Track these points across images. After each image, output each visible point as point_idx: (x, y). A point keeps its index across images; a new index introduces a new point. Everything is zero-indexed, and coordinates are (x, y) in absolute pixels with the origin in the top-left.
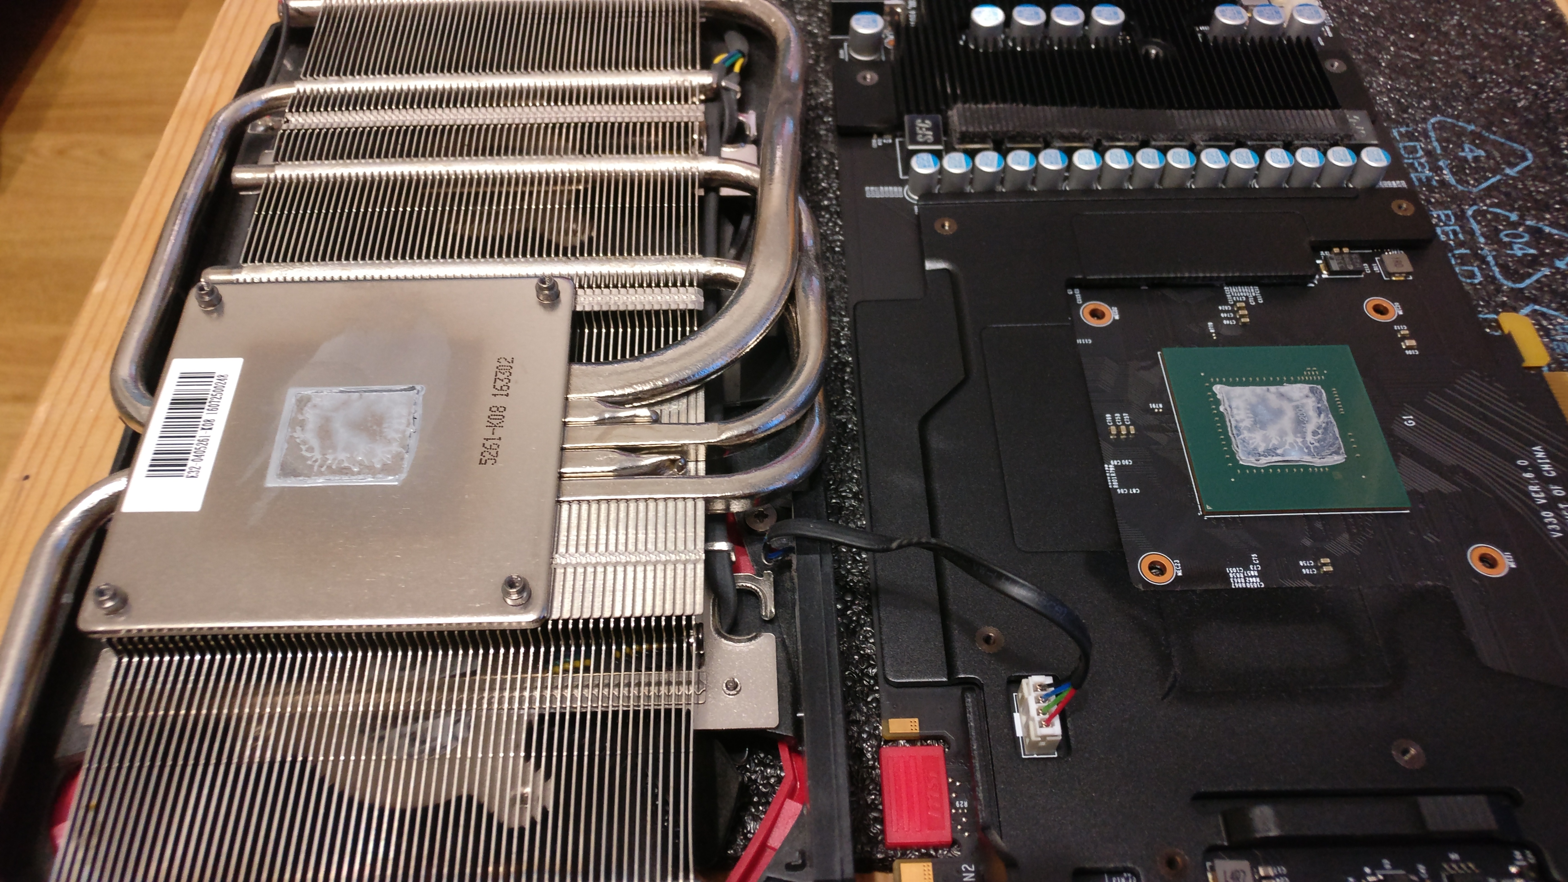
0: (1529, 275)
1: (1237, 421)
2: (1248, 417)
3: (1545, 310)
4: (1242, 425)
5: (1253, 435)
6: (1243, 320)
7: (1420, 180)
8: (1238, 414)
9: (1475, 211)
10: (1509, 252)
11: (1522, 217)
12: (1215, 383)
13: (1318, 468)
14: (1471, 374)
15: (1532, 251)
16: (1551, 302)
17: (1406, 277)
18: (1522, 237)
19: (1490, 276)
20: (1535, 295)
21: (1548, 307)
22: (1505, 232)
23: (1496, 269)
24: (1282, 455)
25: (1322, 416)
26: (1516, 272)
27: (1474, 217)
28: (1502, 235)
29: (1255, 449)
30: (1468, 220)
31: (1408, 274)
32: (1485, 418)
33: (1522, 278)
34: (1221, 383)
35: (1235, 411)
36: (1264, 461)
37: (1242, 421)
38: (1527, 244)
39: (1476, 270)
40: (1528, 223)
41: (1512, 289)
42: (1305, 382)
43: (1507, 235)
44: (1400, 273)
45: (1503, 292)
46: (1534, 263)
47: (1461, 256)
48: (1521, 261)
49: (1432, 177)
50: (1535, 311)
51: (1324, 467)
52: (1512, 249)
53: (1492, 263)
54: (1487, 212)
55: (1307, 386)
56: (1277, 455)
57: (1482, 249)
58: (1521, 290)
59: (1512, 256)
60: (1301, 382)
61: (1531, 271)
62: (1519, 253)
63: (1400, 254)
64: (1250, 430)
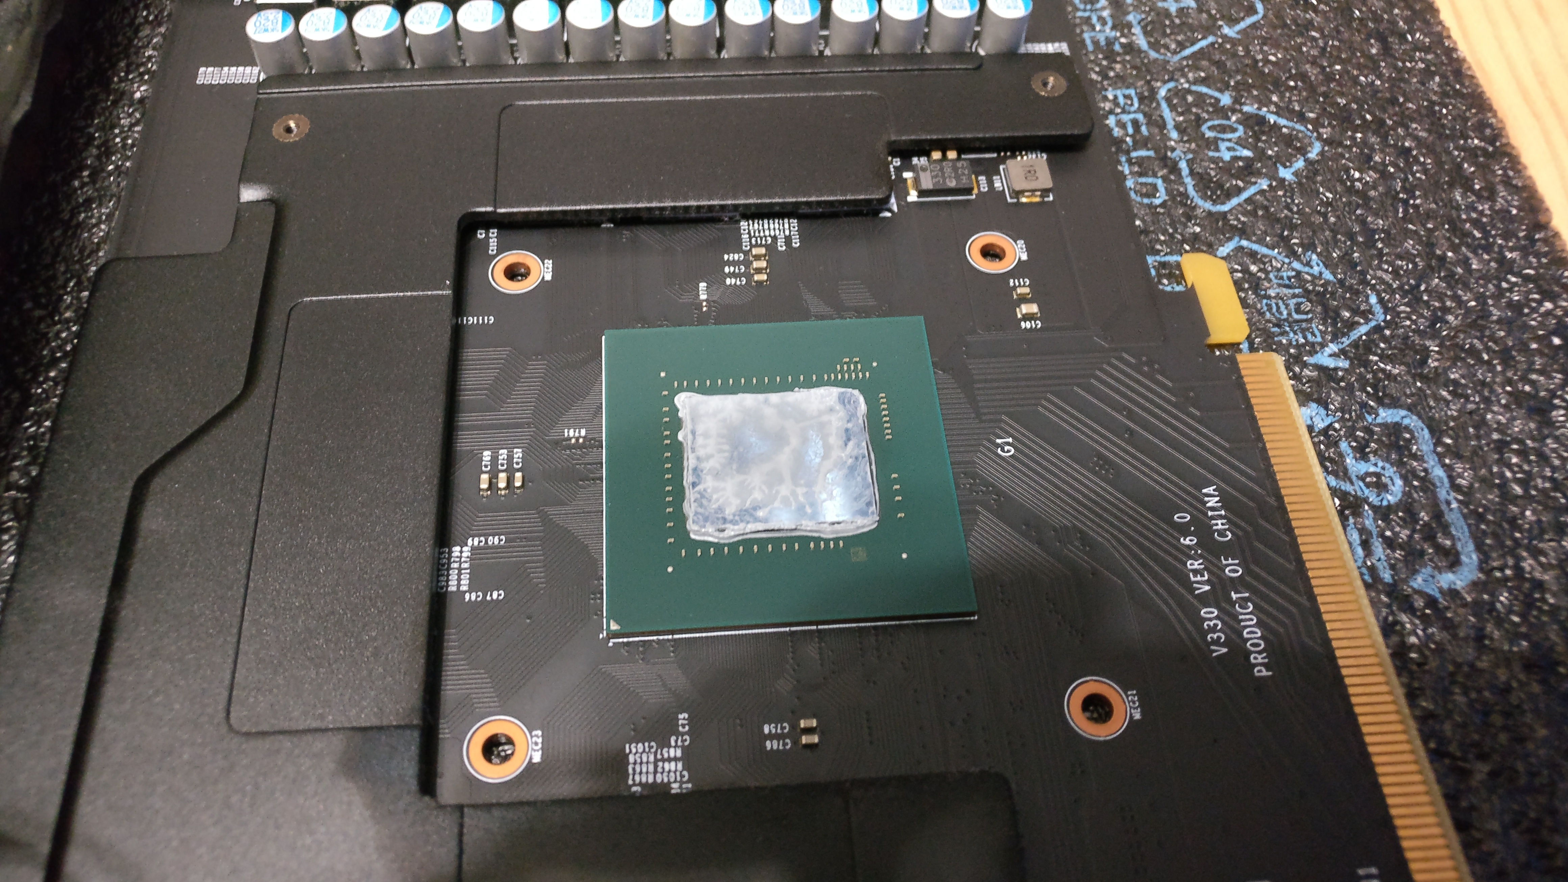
0: (1239, 191)
1: (698, 459)
2: (721, 451)
3: (1255, 247)
4: (706, 466)
5: (721, 484)
6: (757, 277)
7: (1096, 43)
8: (704, 446)
9: (1169, 90)
10: (1211, 154)
11: (1237, 101)
12: (681, 389)
13: (827, 541)
14: (1121, 359)
15: (1247, 153)
16: (1266, 233)
17: (1042, 196)
18: (1234, 130)
19: (1181, 194)
20: (1244, 223)
21: (1261, 241)
22: (1210, 124)
23: (1189, 181)
24: (765, 520)
25: (851, 444)
26: (1220, 186)
27: (1168, 100)
28: (1204, 128)
29: (720, 509)
30: (1158, 104)
31: (1045, 192)
32: (1132, 438)
33: (1228, 195)
34: (690, 389)
35: (700, 441)
36: (732, 532)
37: (709, 457)
38: (1241, 142)
39: (1159, 183)
40: (1246, 109)
41: (1210, 213)
42: (836, 384)
43: (1210, 128)
44: (1033, 191)
45: (1196, 217)
46: (1248, 171)
47: (1140, 162)
48: (1227, 169)
49: (1116, 39)
50: (1242, 248)
51: (836, 540)
52: (1217, 149)
53: (1185, 171)
54: (1189, 91)
55: (835, 391)
56: (757, 520)
57: (1173, 150)
58: (1224, 215)
59: (1215, 160)
60: (829, 383)
61: (1240, 183)
62: (1227, 156)
63: (1038, 161)
64: (717, 475)
